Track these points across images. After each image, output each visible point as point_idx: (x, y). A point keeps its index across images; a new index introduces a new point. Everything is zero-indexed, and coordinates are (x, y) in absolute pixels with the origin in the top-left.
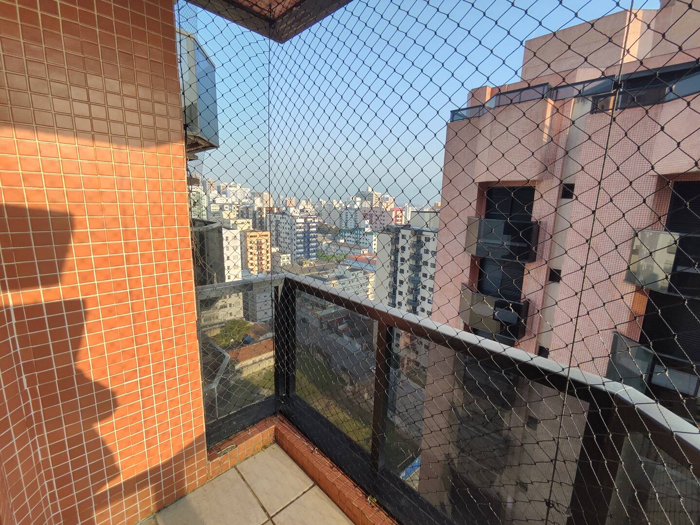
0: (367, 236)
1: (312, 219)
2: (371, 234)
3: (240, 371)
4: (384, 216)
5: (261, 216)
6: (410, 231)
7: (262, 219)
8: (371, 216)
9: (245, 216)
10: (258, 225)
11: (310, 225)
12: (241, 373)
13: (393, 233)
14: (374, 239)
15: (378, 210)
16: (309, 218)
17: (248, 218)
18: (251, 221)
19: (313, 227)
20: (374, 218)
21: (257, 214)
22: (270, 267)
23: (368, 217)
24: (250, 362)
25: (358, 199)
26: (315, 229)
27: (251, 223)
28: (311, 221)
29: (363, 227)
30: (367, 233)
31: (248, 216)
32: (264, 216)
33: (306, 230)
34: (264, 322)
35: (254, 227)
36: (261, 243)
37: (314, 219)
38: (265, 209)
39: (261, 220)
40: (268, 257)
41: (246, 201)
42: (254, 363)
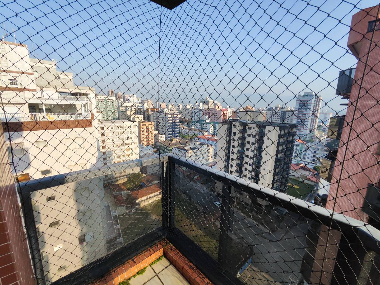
0: (207, 124)
1: (176, 115)
2: (209, 123)
3: (139, 204)
4: (217, 114)
5: (148, 113)
6: (239, 123)
7: (148, 114)
8: (209, 113)
9: (139, 113)
10: (146, 118)
11: (176, 118)
12: (140, 205)
13: (228, 124)
14: (211, 126)
15: (213, 110)
16: (175, 114)
17: (140, 114)
18: (142, 116)
19: (177, 120)
20: (211, 114)
21: (146, 112)
22: (153, 142)
23: (208, 114)
24: (144, 198)
25: (201, 104)
26: (178, 121)
27: (143, 117)
28: (176, 116)
29: (205, 120)
30: (207, 123)
31: (141, 113)
32: (150, 113)
33: (173, 121)
34: (151, 174)
35: (144, 119)
36: (148, 129)
37: (178, 115)
38: (150, 109)
39: (148, 116)
40: (152, 137)
41: (139, 105)
42: (147, 199)
